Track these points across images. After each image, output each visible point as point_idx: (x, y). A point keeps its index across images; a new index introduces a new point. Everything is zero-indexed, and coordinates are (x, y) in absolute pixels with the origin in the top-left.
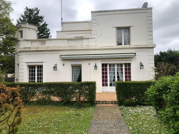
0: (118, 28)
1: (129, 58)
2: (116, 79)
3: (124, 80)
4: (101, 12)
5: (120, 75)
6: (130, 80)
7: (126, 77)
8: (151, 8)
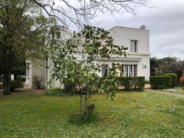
0: (131, 40)
1: (136, 61)
2: (129, 75)
3: (133, 76)
4: (122, 27)
5: (131, 72)
6: (136, 76)
7: (134, 74)
8: (149, 31)
